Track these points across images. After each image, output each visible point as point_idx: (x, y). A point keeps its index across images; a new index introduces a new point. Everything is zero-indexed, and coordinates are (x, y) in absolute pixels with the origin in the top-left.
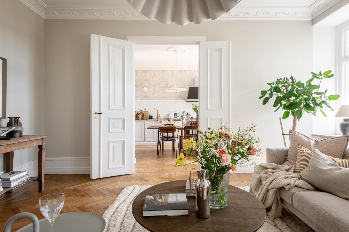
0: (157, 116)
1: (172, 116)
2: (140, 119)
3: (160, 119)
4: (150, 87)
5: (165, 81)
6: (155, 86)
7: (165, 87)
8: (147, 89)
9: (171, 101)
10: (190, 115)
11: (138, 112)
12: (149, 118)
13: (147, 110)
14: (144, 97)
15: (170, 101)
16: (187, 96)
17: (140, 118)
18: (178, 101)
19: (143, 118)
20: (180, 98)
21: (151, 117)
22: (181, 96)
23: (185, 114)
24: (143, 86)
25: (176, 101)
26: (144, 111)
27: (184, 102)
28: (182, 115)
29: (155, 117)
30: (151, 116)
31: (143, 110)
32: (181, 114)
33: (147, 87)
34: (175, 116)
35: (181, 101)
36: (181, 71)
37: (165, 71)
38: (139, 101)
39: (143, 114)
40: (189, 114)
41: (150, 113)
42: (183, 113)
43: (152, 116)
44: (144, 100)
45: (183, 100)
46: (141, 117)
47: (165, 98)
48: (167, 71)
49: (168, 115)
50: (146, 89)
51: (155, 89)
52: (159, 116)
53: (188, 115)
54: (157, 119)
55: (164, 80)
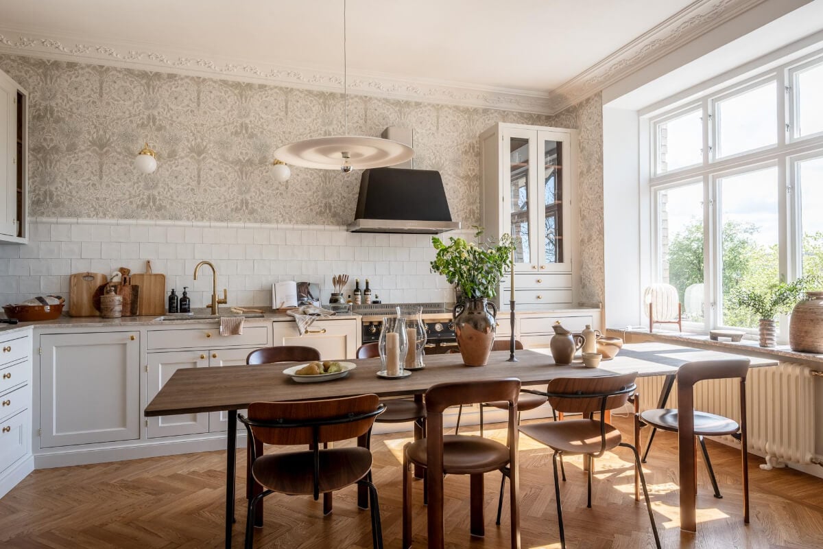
0: (214, 297)
1: (287, 296)
2: (118, 314)
3: (229, 312)
4: (172, 155)
5: (251, 136)
6: (199, 151)
7: (250, 162)
8: (159, 167)
9: (282, 226)
10: (367, 290)
11: (104, 277)
12: (167, 307)
13: (157, 269)
14: (143, 206)
15: (274, 225)
16: (354, 206)
17: (118, 308)
18: (312, 227)
19: (133, 310)
20: (321, 213)
21: (178, 306)
22: (328, 206)
23: (345, 290)
24: (136, 148)
25: (306, 227)
26: (142, 275)
27: (340, 235)
28: (337, 289)
29: (199, 301)
30: (180, 296)
31: (135, 269)
32: (329, 289)
33: (158, 157)
34: (300, 297)
35: (327, 227)
36: (325, 98)
37: (250, 86)
38: (114, 221)
39: (135, 289)
40: (363, 287)
41: (176, 284)
42: (339, 281)
43: (185, 298)
44: (141, 222)
45: (338, 224)
46: (124, 304)
47: (252, 212)
48: (262, 87)
49: (269, 293)
50: (150, 163)
51: (199, 170)
52: (222, 297)
53: (357, 290)
54: (213, 313)
55: (244, 126)
